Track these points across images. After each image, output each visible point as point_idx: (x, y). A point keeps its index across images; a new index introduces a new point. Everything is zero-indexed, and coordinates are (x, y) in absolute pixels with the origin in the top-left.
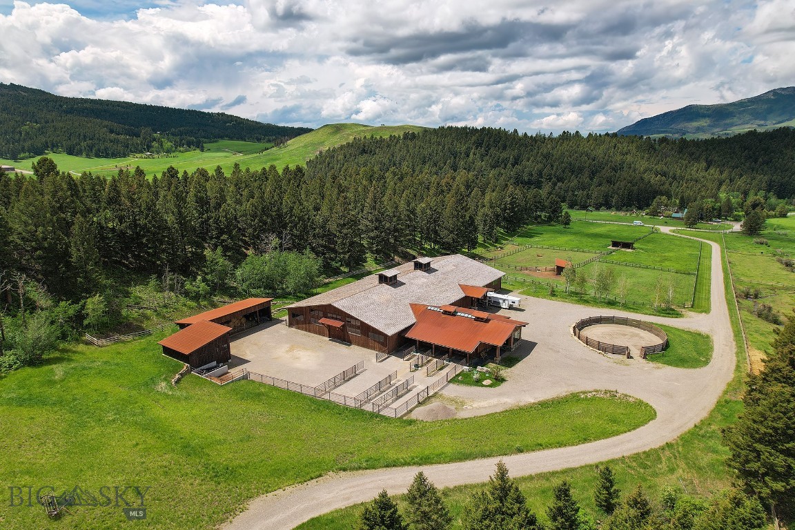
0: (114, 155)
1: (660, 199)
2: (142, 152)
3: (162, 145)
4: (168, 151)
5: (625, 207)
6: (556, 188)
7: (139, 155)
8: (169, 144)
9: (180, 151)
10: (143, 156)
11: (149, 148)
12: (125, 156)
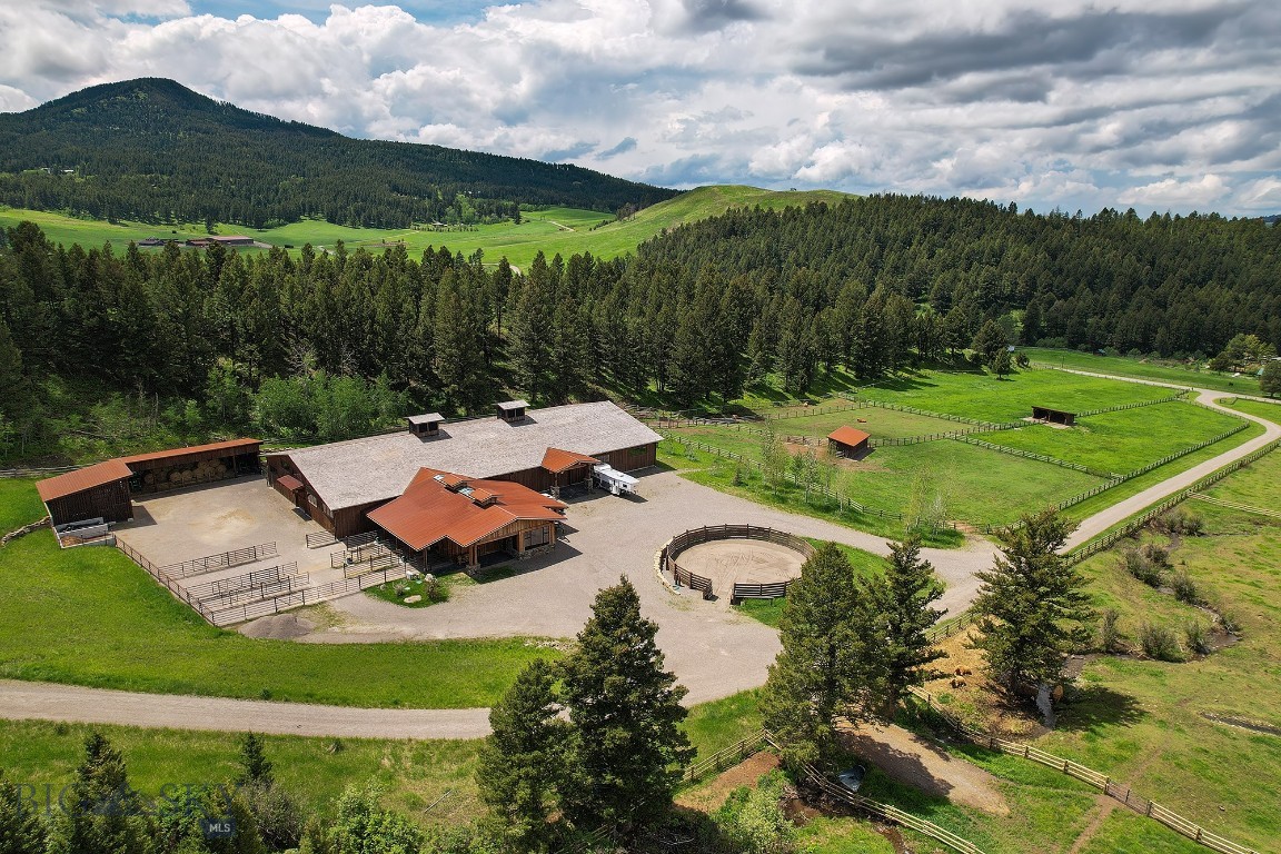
0: (389, 225)
1: (1243, 340)
2: (430, 221)
3: (460, 212)
4: (469, 221)
5: (1181, 352)
6: (1052, 309)
7: (422, 226)
8: (471, 210)
9: (485, 223)
10: (431, 227)
11: (441, 215)
12: (404, 225)
